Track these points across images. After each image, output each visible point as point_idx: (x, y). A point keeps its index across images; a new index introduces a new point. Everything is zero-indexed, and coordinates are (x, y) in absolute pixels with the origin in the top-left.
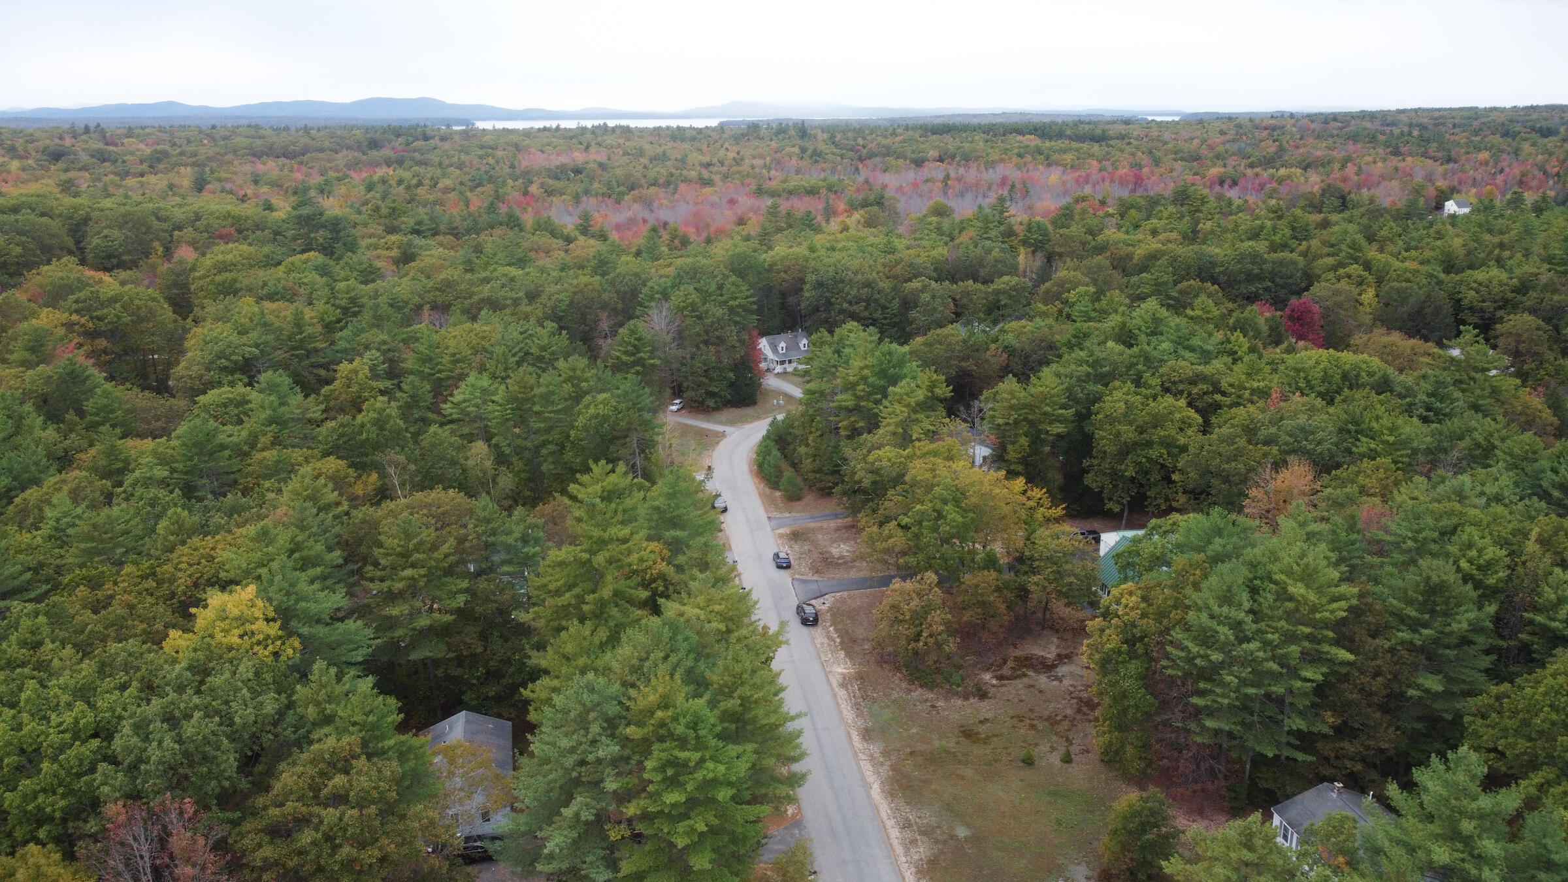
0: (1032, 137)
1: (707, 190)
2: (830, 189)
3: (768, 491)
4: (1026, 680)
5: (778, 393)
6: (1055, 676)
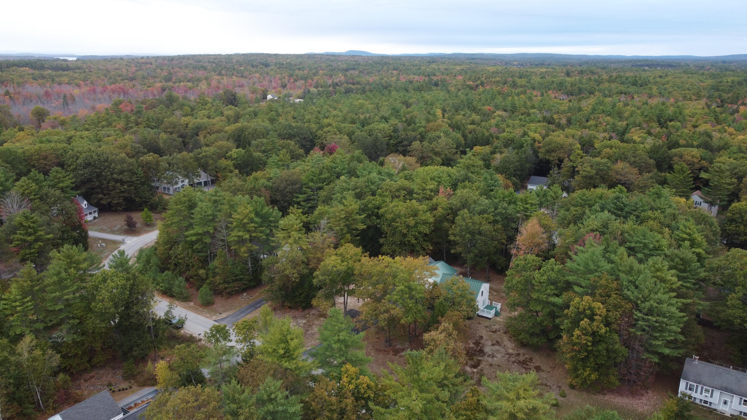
4: (484, 363)
6: (490, 355)
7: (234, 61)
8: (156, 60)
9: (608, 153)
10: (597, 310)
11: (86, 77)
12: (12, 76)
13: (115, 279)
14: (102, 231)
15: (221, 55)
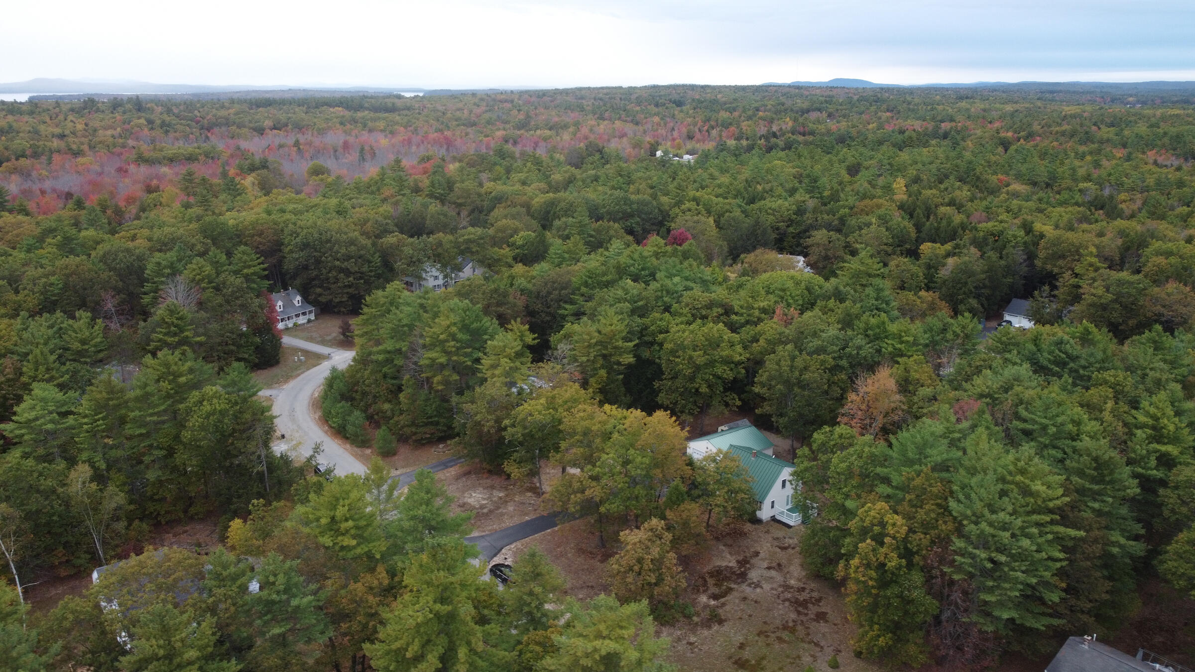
0: (340, 109)
1: (80, 160)
2: (207, 155)
3: (358, 450)
4: (735, 594)
5: (296, 350)
6: (753, 583)
7: (634, 97)
8: (520, 96)
9: (1158, 266)
10: (890, 528)
11: (409, 121)
12: (316, 120)
13: (215, 401)
14: (310, 339)
15: (621, 88)
